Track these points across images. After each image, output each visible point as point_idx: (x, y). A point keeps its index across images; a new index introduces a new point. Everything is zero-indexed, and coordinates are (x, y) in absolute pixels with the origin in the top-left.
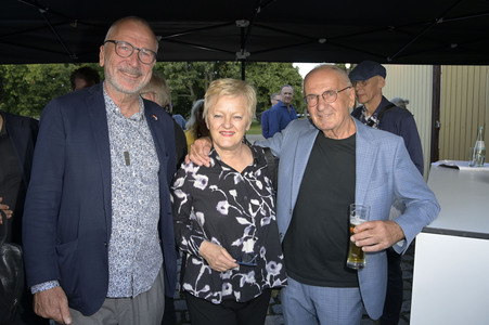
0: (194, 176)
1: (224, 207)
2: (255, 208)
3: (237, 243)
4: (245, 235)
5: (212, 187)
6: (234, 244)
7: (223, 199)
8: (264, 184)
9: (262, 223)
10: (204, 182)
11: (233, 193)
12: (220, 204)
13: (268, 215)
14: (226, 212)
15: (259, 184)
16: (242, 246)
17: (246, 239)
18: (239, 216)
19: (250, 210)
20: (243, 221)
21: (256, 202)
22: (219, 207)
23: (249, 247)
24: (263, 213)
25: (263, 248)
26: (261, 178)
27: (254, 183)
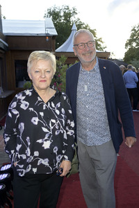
0: (22, 101)
1: (35, 121)
2: (53, 124)
3: (40, 141)
4: (46, 138)
5: (30, 109)
6: (38, 141)
7: (36, 116)
8: (61, 112)
9: (56, 133)
10: (26, 105)
11: (42, 114)
12: (34, 119)
13: (59, 129)
14: (36, 123)
15: (58, 112)
16: (42, 143)
17: (46, 140)
18: (44, 126)
19: (50, 124)
20: (45, 130)
21: (54, 121)
22: (32, 120)
23: (47, 145)
24: (57, 128)
25: (56, 147)
26: (59, 109)
27: (54, 111)
